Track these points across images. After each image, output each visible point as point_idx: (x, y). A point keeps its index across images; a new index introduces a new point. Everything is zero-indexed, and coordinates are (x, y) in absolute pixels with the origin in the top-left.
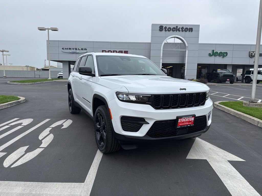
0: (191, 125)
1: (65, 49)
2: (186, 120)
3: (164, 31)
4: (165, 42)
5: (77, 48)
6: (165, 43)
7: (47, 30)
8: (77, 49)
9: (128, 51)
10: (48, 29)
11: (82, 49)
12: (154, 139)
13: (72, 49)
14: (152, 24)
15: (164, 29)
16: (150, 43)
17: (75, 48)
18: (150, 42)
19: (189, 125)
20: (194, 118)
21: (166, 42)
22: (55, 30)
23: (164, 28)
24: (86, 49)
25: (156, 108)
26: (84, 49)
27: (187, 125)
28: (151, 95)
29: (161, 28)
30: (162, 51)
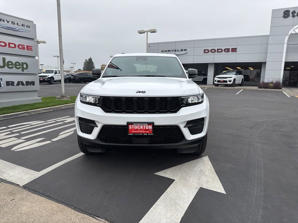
0: (149, 134)
1: (164, 51)
2: (140, 127)
3: (290, 17)
4: (292, 31)
5: (176, 49)
6: (291, 34)
7: (146, 33)
8: (176, 51)
9: (236, 48)
10: (147, 31)
11: (182, 50)
12: (104, 144)
13: (171, 51)
14: (273, 10)
15: (291, 15)
16: (268, 36)
17: (174, 49)
18: (269, 34)
19: (146, 134)
20: (151, 126)
21: (294, 32)
22: (153, 31)
23: (290, 13)
24: (185, 50)
25: (106, 111)
26: (184, 50)
27: (143, 133)
28: (101, 96)
29: (286, 14)
30: (285, 46)
